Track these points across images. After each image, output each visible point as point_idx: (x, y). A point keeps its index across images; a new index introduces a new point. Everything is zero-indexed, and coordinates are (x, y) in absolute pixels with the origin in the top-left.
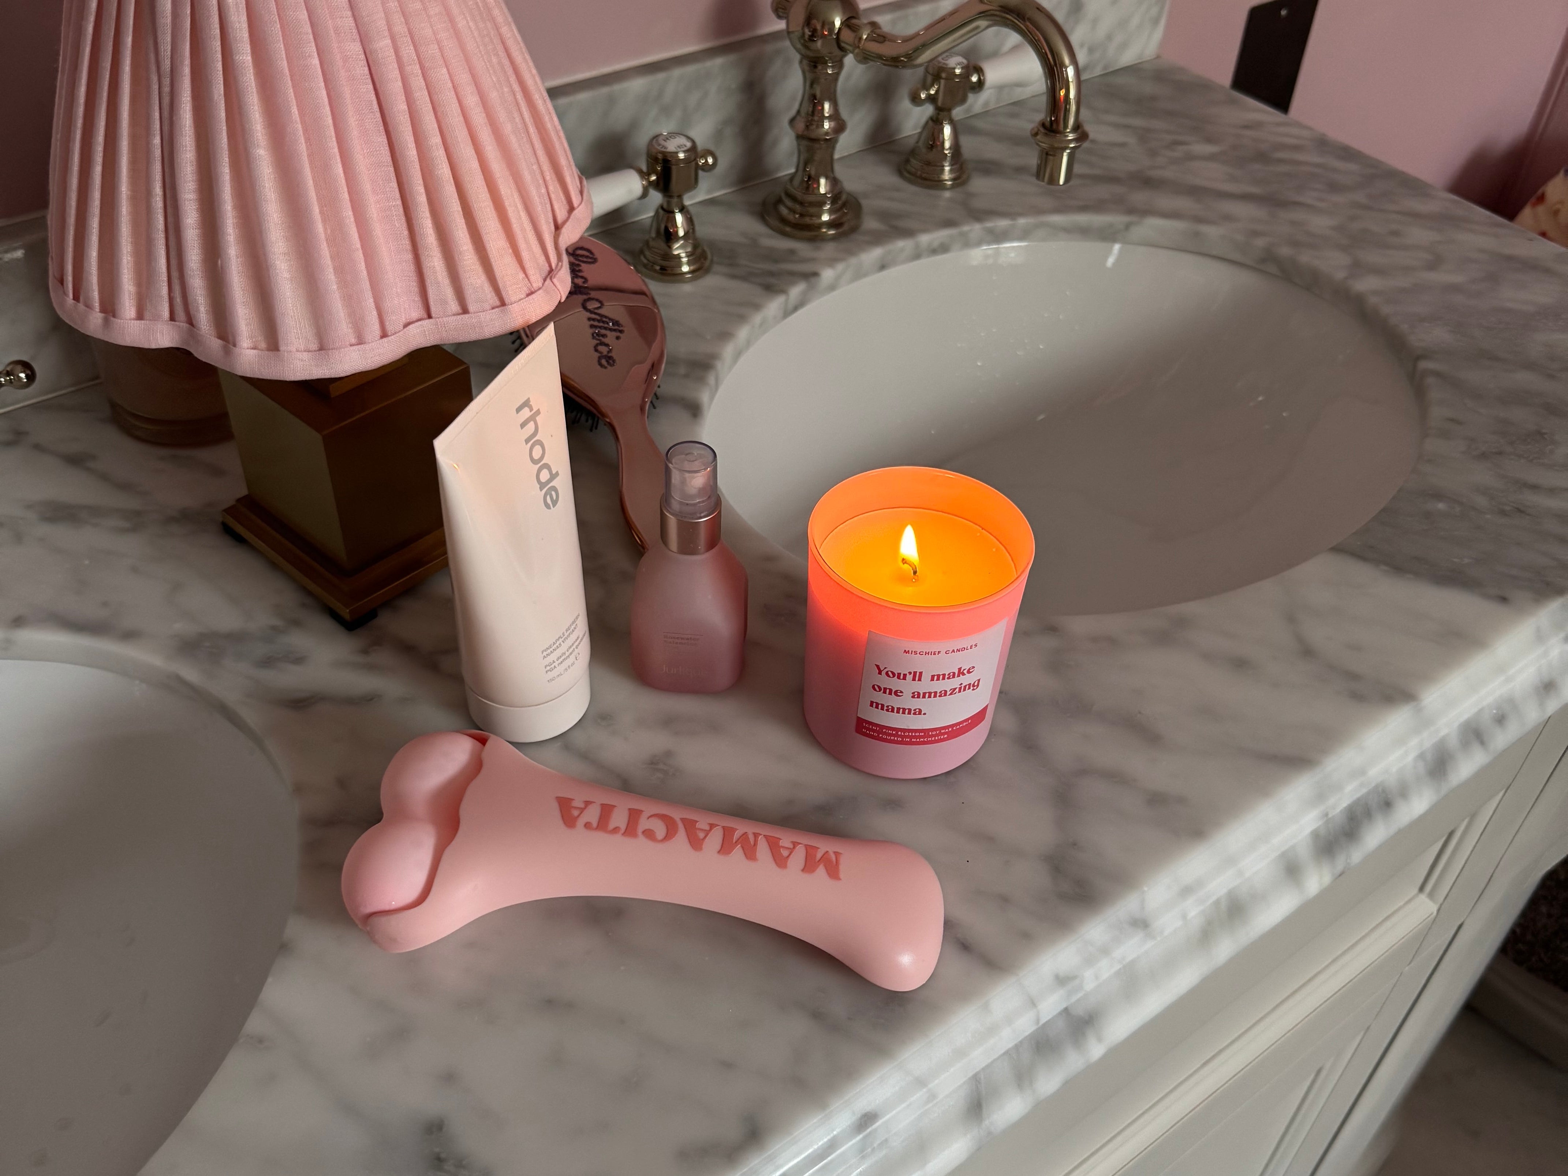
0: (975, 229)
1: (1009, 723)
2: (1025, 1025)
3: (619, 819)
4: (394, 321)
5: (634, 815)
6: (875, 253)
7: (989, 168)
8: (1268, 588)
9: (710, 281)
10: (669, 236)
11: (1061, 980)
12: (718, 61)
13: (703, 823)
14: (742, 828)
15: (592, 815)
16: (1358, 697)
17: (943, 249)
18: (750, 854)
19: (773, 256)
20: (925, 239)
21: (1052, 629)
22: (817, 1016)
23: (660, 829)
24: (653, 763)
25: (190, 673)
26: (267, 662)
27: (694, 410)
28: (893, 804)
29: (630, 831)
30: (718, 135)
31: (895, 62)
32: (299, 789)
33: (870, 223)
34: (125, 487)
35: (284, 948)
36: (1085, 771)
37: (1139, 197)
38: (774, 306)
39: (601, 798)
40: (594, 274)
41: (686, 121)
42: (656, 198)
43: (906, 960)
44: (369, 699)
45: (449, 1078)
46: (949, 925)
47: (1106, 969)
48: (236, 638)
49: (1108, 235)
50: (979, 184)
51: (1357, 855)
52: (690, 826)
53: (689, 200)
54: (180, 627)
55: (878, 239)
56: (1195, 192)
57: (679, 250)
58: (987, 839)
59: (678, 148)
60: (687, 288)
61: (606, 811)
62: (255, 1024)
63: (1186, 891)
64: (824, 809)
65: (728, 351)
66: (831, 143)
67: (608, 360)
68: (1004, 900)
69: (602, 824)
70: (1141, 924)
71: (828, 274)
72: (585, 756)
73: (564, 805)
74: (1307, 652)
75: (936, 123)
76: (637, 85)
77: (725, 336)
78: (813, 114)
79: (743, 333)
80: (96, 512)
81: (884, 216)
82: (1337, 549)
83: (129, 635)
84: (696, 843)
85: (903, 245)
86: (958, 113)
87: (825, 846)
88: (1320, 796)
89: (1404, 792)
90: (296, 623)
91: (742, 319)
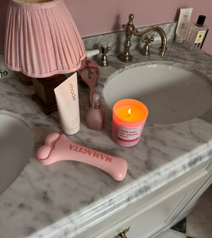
0: (150, 62)
1: (142, 139)
2: (138, 188)
3: (79, 149)
4: (52, 70)
5: (81, 149)
6: (134, 65)
7: (153, 53)
8: (187, 122)
9: (109, 67)
10: (103, 60)
11: (145, 182)
12: (113, 34)
13: (91, 151)
14: (97, 152)
15: (74, 148)
16: (199, 141)
17: (144, 65)
18: (98, 157)
19: (118, 64)
20: (142, 63)
21: (152, 126)
22: (105, 183)
23: (84, 151)
24: (88, 140)
25: (23, 119)
26: (34, 118)
27: (103, 86)
28: (123, 150)
29: (80, 151)
30: (112, 45)
31: (140, 36)
32: (35, 138)
33: (134, 60)
34: (20, 91)
35: (29, 162)
36: (153, 149)
37: (176, 59)
38: (117, 72)
39: (77, 145)
40: (90, 65)
41: (108, 42)
42: (102, 54)
43: (120, 176)
44: (48, 126)
45: (49, 185)
46: (128, 171)
47: (152, 180)
48: (31, 114)
49: (170, 65)
50: (151, 55)
51: (195, 166)
52: (89, 151)
53: (107, 55)
54: (23, 112)
55: (135, 62)
56: (185, 59)
57: (105, 62)
58: (136, 157)
59: (105, 47)
60: (105, 68)
61: (77, 148)
62: (23, 173)
63: (166, 170)
64: (112, 150)
65: (109, 78)
66: (129, 47)
67: (90, 78)
68: (138, 168)
69: (76, 150)
70: (159, 174)
71: (126, 67)
72: (78, 138)
73: (71, 146)
74: (192, 133)
75: (146, 46)
76: (100, 37)
77: (109, 76)
78: (127, 43)
79: (112, 75)
80: (15, 94)
81: (136, 59)
82: (198, 117)
83: (16, 112)
84: (90, 154)
85: (139, 64)
86: (149, 44)
87: (110, 157)
88: (190, 156)
89: (204, 157)
90: (39, 113)
91: (112, 73)
